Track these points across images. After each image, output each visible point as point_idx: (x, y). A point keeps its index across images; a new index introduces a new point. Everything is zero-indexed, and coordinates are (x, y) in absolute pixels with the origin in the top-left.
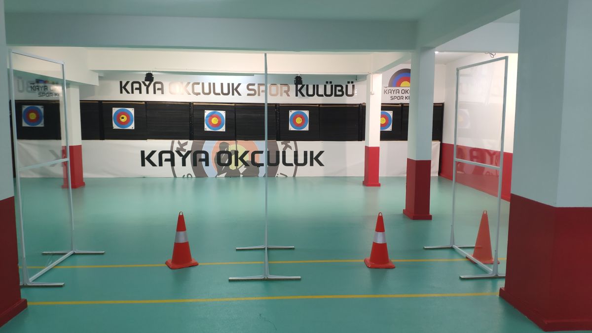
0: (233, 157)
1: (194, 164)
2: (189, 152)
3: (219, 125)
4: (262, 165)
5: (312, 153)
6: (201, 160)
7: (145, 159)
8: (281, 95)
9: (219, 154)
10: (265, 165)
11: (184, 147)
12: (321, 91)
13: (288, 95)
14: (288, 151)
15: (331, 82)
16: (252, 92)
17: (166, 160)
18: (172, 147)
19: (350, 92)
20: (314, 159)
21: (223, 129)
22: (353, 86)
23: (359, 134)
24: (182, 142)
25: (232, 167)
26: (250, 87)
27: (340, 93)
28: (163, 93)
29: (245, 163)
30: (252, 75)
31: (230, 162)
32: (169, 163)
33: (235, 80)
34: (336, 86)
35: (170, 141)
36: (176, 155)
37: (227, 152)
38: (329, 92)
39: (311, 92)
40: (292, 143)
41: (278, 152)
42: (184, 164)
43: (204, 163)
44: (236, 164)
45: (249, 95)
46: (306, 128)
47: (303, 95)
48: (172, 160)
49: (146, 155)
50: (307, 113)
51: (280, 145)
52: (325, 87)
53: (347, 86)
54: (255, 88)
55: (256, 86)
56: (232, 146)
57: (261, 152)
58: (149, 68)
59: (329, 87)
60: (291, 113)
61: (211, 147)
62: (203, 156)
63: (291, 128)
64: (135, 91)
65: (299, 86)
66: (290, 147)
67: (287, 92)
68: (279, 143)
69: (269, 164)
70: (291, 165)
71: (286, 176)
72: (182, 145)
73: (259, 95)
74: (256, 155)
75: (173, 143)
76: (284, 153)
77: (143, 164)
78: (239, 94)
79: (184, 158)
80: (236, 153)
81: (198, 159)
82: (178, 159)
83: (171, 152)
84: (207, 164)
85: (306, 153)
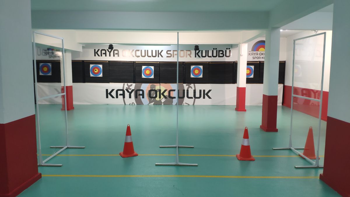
0: (158, 93)
1: (136, 97)
2: (133, 90)
3: (150, 74)
4: (175, 98)
5: (204, 91)
6: (140, 95)
7: (108, 94)
8: (186, 57)
9: (150, 91)
10: (176, 98)
11: (130, 87)
12: (210, 54)
13: (191, 57)
14: (190, 89)
15: (216, 49)
16: (170, 55)
17: (120, 95)
18: (123, 87)
19: (228, 55)
20: (205, 94)
21: (152, 77)
22: (230, 51)
23: (233, 80)
24: (129, 84)
25: (158, 99)
26: (168, 52)
27: (222, 55)
28: (118, 56)
29: (165, 97)
30: (170, 45)
31: (156, 96)
32: (122, 96)
33: (160, 48)
34: (219, 51)
35: (123, 84)
36: (126, 92)
37: (155, 90)
38: (215, 55)
39: (204, 55)
40: (192, 85)
41: (184, 91)
42: (130, 97)
43: (141, 97)
44: (160, 97)
45: (167, 57)
46: (201, 76)
47: (199, 57)
48: (123, 95)
49: (109, 92)
50: (201, 67)
51: (185, 86)
52: (213, 51)
53: (226, 51)
54: (172, 52)
55: (172, 51)
56: (157, 87)
57: (174, 90)
58: (111, 42)
59: (215, 52)
60: (192, 67)
61: (146, 87)
62: (141, 93)
63: (192, 76)
64: (103, 55)
65: (197, 51)
66: (191, 88)
67: (190, 55)
68: (185, 85)
69: (179, 97)
70: (192, 98)
71: (189, 105)
72: (129, 86)
73: (173, 57)
74: (171, 92)
75: (124, 85)
76: (188, 91)
77: (107, 97)
78: (162, 56)
79: (130, 93)
80: (160, 90)
81: (138, 94)
82: (127, 94)
83: (123, 90)
84: (143, 97)
85: (200, 91)
